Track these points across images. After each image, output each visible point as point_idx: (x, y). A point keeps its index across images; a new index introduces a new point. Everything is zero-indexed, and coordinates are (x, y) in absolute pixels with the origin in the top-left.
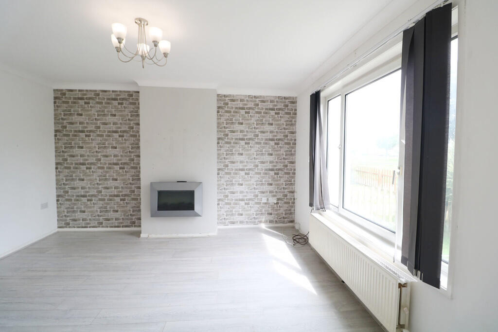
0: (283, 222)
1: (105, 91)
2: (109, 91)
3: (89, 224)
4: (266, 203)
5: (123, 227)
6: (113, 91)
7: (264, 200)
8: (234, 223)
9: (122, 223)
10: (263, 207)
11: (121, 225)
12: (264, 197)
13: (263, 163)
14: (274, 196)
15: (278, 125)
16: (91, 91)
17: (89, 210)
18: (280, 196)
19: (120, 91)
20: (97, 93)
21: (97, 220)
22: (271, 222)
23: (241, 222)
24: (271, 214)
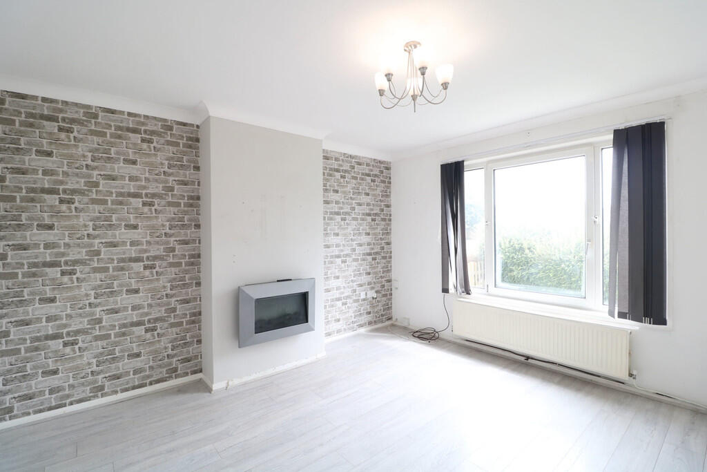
0: (382, 322)
1: (113, 112)
2: (122, 113)
3: (68, 396)
4: (364, 300)
5: (151, 384)
6: (130, 114)
7: (363, 296)
8: (330, 335)
9: (148, 377)
10: (362, 305)
11: (148, 381)
12: (363, 291)
13: (360, 245)
14: (372, 288)
15: (374, 195)
16: (76, 105)
17: (67, 366)
18: (378, 287)
19: (146, 117)
20: (91, 113)
21: (90, 384)
22: (370, 323)
23: (339, 331)
24: (369, 313)
